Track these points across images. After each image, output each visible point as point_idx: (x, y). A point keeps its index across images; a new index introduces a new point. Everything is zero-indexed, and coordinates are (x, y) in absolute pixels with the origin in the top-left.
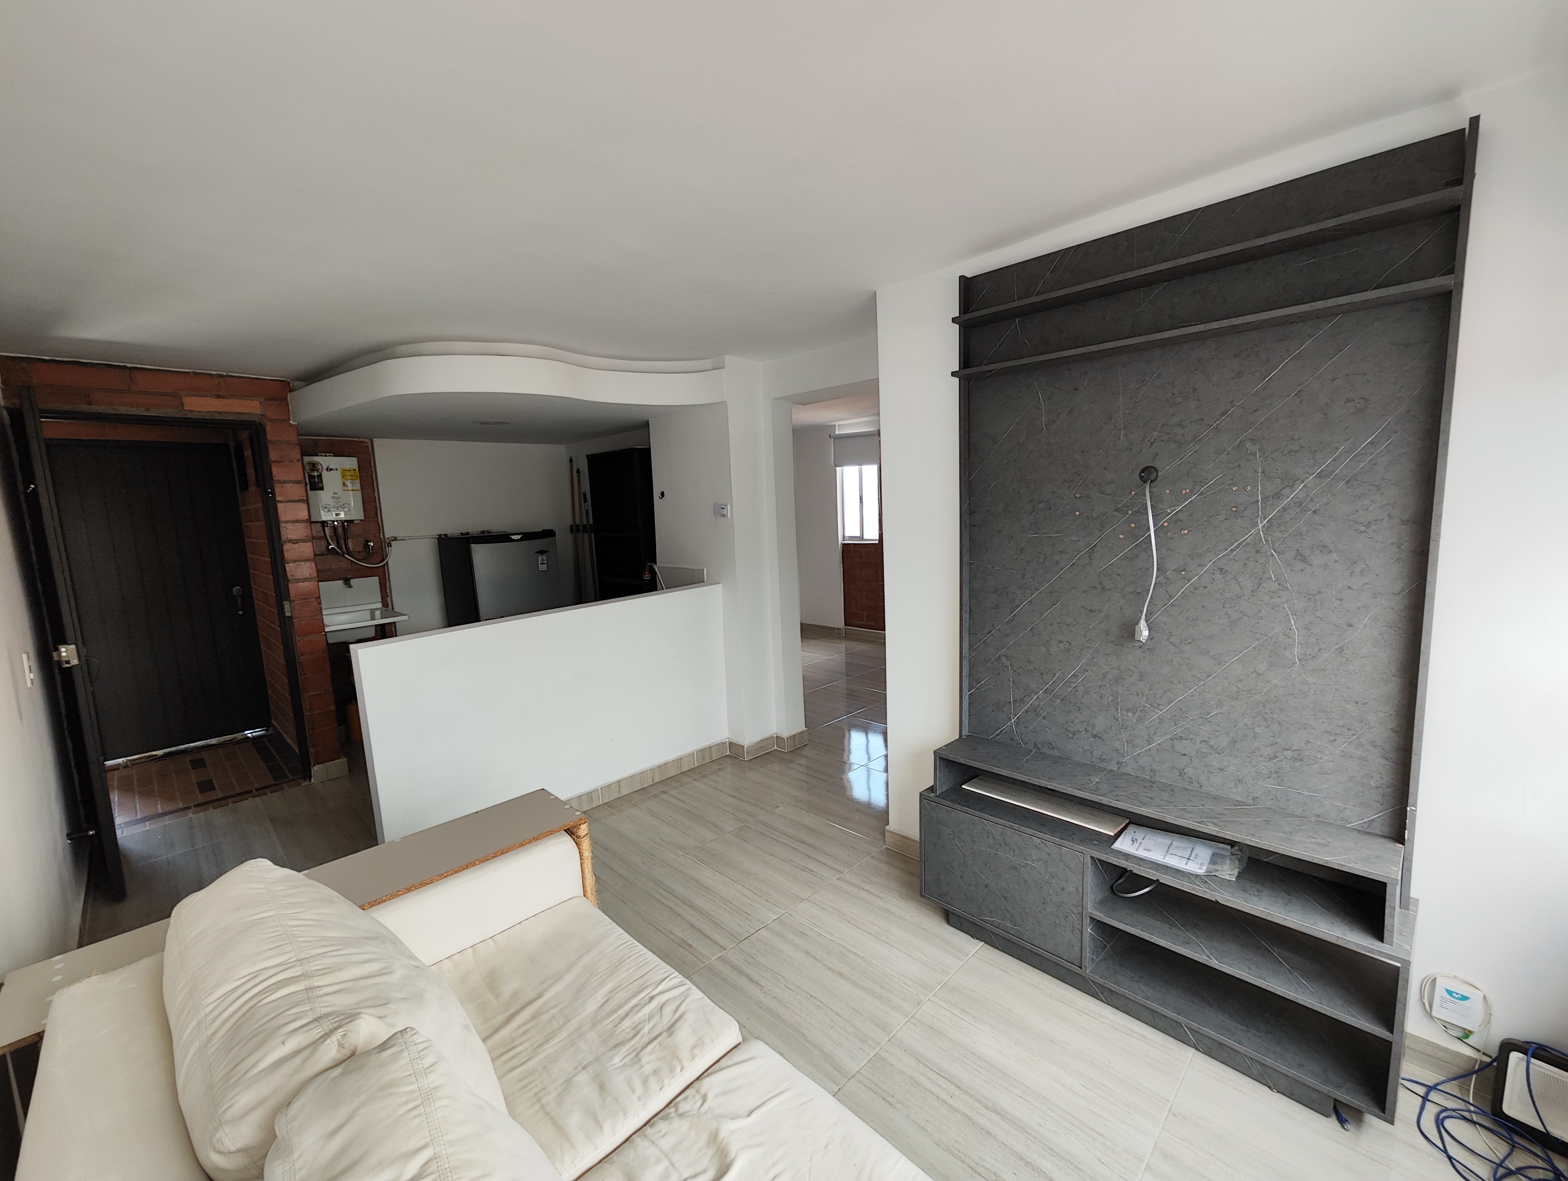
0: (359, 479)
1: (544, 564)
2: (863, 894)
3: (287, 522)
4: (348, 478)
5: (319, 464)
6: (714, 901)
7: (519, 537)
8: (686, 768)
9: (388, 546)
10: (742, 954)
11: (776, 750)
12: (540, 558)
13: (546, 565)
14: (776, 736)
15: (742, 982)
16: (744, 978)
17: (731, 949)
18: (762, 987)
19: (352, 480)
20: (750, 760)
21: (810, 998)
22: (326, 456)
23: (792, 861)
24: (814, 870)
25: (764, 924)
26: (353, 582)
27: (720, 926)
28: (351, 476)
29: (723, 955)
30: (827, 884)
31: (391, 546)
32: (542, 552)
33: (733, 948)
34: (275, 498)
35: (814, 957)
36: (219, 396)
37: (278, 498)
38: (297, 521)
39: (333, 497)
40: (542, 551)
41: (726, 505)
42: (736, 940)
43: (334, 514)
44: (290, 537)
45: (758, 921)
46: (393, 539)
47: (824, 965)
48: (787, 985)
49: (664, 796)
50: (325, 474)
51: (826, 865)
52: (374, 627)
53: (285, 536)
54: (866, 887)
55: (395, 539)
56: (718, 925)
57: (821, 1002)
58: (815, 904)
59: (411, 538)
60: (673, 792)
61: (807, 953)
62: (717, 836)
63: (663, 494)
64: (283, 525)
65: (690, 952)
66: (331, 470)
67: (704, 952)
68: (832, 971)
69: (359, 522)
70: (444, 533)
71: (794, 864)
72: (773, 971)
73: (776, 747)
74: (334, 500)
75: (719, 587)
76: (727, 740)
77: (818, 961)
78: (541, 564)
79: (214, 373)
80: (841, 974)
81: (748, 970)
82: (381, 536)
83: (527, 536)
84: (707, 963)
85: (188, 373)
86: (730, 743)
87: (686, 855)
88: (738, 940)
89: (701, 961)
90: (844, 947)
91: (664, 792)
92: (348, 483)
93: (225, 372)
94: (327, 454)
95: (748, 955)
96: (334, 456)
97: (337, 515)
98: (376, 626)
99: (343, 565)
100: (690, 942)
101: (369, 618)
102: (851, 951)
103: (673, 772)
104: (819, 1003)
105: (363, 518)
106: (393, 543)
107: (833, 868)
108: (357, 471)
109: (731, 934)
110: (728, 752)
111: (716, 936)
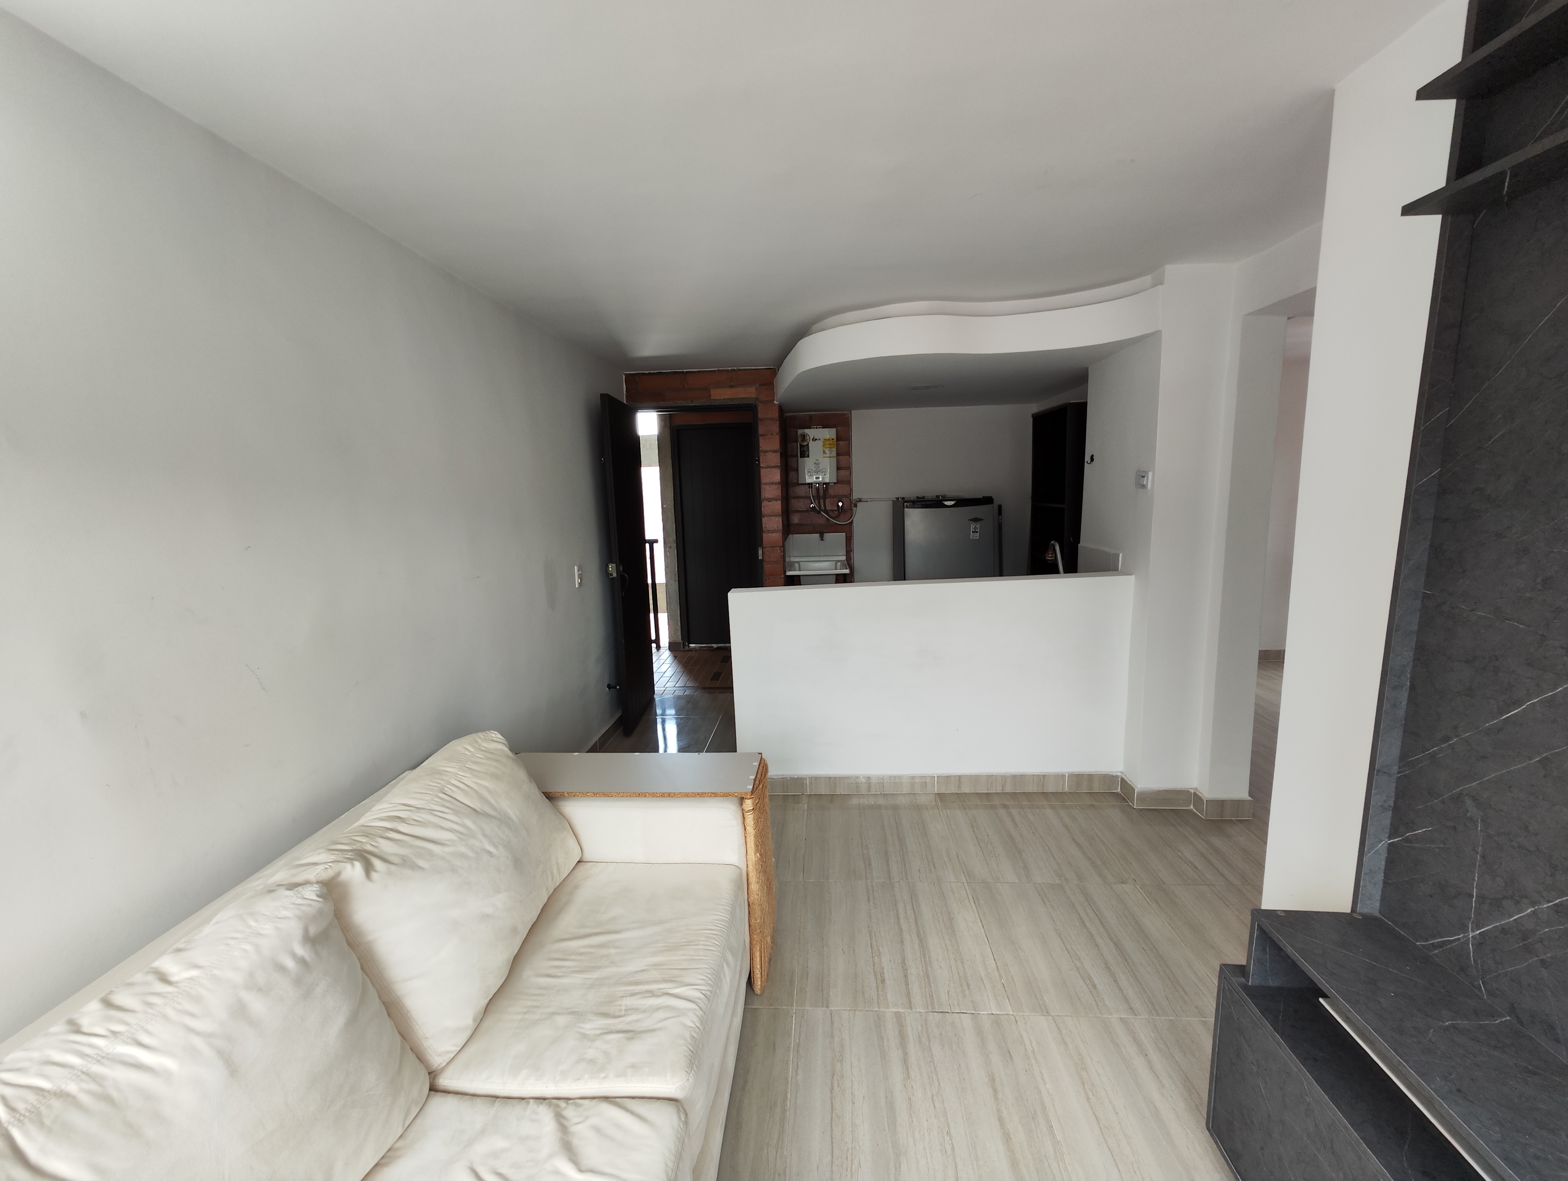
0: (835, 448)
1: (977, 532)
2: (1139, 1063)
3: (766, 484)
4: (827, 446)
5: (808, 436)
6: (947, 950)
7: (952, 503)
8: (1051, 788)
9: (854, 507)
10: (922, 1026)
11: (1190, 811)
12: (972, 526)
13: (978, 533)
14: (1195, 793)
15: (895, 1055)
16: (900, 1052)
17: (916, 1012)
18: (909, 1077)
19: (830, 448)
20: (1141, 810)
21: (945, 1133)
22: (817, 428)
23: (1079, 958)
24: (1099, 986)
25: (976, 1010)
26: (826, 536)
27: (929, 980)
28: (830, 444)
29: (904, 1013)
30: (1100, 1015)
31: (856, 507)
32: (976, 520)
33: (920, 1012)
34: (760, 465)
35: (995, 1091)
36: (731, 387)
37: (762, 465)
38: (773, 483)
39: (815, 463)
40: (976, 518)
41: (1147, 473)
42: (930, 1008)
43: (814, 477)
44: (767, 496)
45: (972, 1002)
46: (858, 500)
47: (999, 1111)
48: (935, 1098)
49: (1002, 812)
50: (811, 444)
51: (1121, 990)
52: (835, 576)
53: (764, 496)
54: (1154, 1056)
55: (860, 500)
56: (928, 977)
57: (953, 1148)
58: (1059, 1029)
59: (873, 500)
60: (1014, 811)
61: (992, 1079)
62: (1017, 881)
63: (1092, 459)
64: (763, 486)
65: (877, 987)
66: (816, 440)
67: (889, 996)
68: (1001, 1125)
69: (833, 484)
70: (902, 497)
71: (1078, 964)
72: (935, 1070)
73: (1192, 807)
74: (815, 465)
75: (1132, 578)
76: (1120, 774)
77: (996, 1099)
78: (973, 532)
79: (730, 369)
80: (1007, 1138)
81: (912, 1048)
82: (851, 498)
83: (961, 502)
84: (881, 1010)
85: (715, 370)
86: (1122, 779)
87: (966, 884)
88: (932, 1008)
89: (878, 1003)
90: (1044, 1108)
91: (1005, 806)
92: (827, 451)
93: (735, 367)
94: (818, 427)
95: (928, 1031)
96: (822, 428)
97: (816, 478)
98: (837, 575)
99: (822, 521)
100: (886, 976)
101: (834, 567)
102: (1048, 1121)
103: (1031, 788)
104: (949, 1148)
105: (836, 481)
106: (859, 504)
107: (1126, 1000)
108: (835, 440)
109: (932, 997)
110: (1119, 790)
111: (915, 988)
